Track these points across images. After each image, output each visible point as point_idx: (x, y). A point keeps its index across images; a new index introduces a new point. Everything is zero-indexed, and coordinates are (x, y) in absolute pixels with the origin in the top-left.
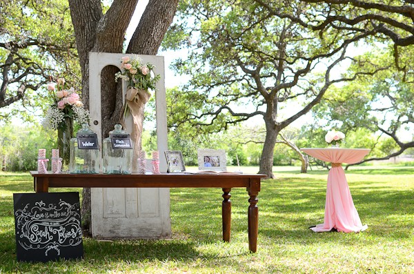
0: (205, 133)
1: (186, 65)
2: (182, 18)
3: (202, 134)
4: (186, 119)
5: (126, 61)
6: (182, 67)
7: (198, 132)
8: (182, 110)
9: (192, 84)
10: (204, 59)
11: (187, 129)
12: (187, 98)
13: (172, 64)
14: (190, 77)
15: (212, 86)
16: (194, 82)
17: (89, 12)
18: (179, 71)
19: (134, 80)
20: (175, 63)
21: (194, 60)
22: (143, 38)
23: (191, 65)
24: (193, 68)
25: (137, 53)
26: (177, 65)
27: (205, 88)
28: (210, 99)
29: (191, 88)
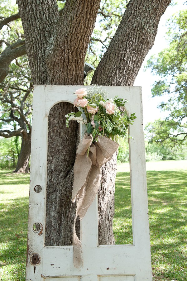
0: (179, 145)
1: (167, 105)
2: (164, 76)
3: (178, 145)
4: (168, 137)
5: (81, 96)
6: (165, 107)
7: (175, 144)
8: (165, 132)
9: (171, 116)
10: (179, 100)
11: (168, 142)
12: (168, 124)
13: (159, 105)
14: (170, 112)
15: (184, 117)
16: (172, 115)
17: (42, 35)
18: (163, 109)
19: (93, 123)
20: (161, 104)
21: (172, 102)
22: (112, 64)
23: (170, 105)
24: (172, 107)
25: (104, 84)
26: (161, 105)
27: (179, 118)
28: (182, 124)
29: (170, 119)
